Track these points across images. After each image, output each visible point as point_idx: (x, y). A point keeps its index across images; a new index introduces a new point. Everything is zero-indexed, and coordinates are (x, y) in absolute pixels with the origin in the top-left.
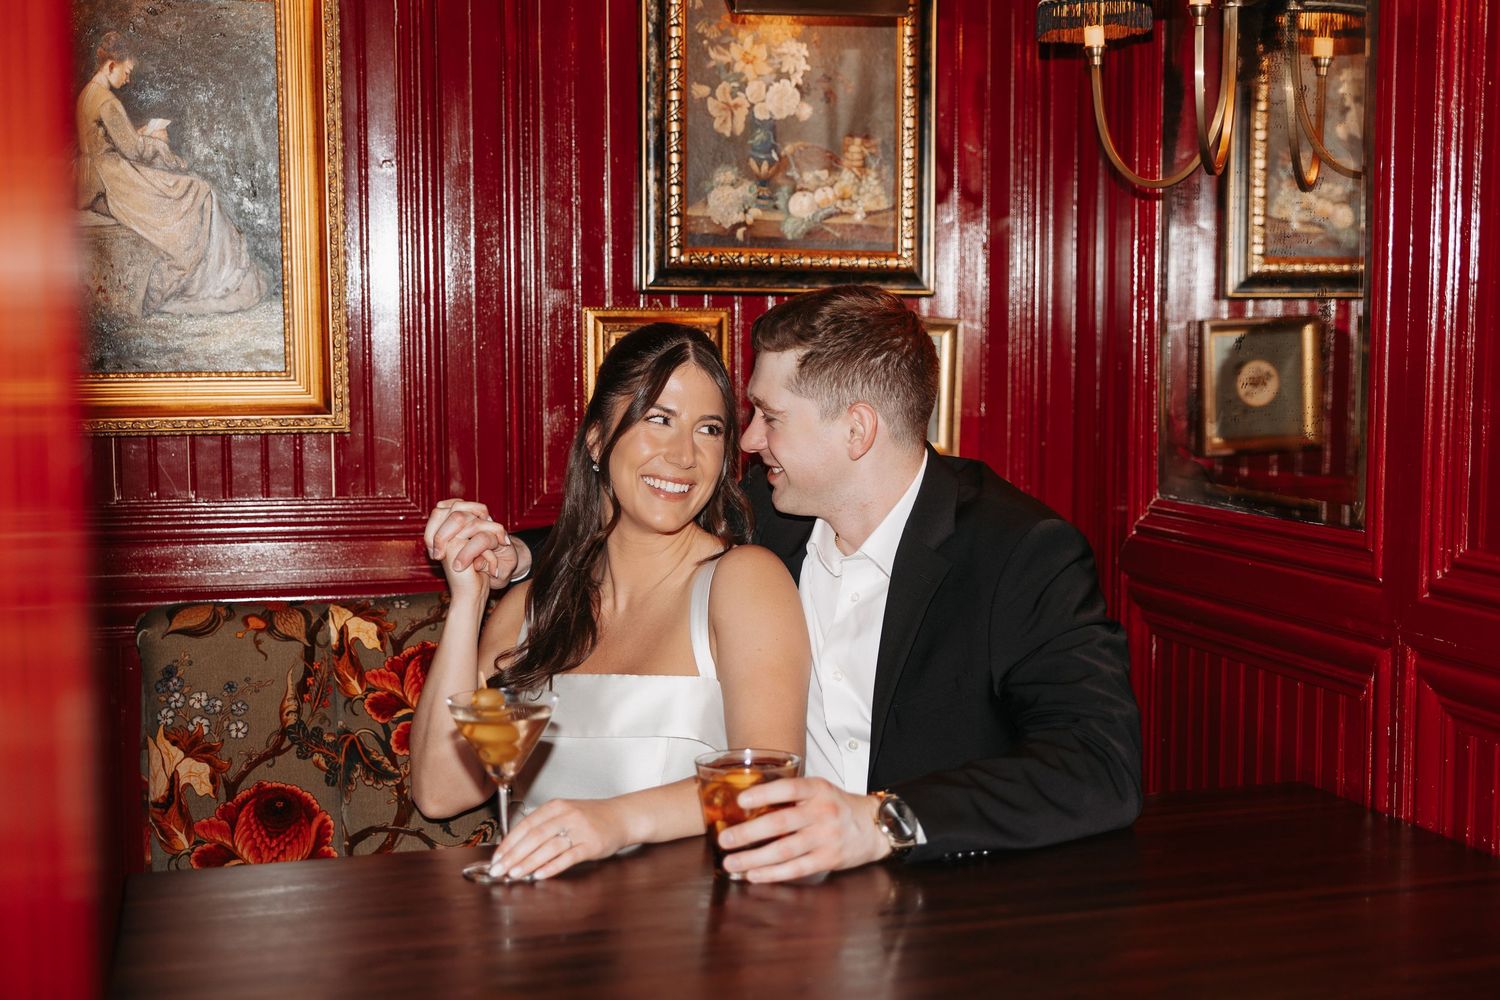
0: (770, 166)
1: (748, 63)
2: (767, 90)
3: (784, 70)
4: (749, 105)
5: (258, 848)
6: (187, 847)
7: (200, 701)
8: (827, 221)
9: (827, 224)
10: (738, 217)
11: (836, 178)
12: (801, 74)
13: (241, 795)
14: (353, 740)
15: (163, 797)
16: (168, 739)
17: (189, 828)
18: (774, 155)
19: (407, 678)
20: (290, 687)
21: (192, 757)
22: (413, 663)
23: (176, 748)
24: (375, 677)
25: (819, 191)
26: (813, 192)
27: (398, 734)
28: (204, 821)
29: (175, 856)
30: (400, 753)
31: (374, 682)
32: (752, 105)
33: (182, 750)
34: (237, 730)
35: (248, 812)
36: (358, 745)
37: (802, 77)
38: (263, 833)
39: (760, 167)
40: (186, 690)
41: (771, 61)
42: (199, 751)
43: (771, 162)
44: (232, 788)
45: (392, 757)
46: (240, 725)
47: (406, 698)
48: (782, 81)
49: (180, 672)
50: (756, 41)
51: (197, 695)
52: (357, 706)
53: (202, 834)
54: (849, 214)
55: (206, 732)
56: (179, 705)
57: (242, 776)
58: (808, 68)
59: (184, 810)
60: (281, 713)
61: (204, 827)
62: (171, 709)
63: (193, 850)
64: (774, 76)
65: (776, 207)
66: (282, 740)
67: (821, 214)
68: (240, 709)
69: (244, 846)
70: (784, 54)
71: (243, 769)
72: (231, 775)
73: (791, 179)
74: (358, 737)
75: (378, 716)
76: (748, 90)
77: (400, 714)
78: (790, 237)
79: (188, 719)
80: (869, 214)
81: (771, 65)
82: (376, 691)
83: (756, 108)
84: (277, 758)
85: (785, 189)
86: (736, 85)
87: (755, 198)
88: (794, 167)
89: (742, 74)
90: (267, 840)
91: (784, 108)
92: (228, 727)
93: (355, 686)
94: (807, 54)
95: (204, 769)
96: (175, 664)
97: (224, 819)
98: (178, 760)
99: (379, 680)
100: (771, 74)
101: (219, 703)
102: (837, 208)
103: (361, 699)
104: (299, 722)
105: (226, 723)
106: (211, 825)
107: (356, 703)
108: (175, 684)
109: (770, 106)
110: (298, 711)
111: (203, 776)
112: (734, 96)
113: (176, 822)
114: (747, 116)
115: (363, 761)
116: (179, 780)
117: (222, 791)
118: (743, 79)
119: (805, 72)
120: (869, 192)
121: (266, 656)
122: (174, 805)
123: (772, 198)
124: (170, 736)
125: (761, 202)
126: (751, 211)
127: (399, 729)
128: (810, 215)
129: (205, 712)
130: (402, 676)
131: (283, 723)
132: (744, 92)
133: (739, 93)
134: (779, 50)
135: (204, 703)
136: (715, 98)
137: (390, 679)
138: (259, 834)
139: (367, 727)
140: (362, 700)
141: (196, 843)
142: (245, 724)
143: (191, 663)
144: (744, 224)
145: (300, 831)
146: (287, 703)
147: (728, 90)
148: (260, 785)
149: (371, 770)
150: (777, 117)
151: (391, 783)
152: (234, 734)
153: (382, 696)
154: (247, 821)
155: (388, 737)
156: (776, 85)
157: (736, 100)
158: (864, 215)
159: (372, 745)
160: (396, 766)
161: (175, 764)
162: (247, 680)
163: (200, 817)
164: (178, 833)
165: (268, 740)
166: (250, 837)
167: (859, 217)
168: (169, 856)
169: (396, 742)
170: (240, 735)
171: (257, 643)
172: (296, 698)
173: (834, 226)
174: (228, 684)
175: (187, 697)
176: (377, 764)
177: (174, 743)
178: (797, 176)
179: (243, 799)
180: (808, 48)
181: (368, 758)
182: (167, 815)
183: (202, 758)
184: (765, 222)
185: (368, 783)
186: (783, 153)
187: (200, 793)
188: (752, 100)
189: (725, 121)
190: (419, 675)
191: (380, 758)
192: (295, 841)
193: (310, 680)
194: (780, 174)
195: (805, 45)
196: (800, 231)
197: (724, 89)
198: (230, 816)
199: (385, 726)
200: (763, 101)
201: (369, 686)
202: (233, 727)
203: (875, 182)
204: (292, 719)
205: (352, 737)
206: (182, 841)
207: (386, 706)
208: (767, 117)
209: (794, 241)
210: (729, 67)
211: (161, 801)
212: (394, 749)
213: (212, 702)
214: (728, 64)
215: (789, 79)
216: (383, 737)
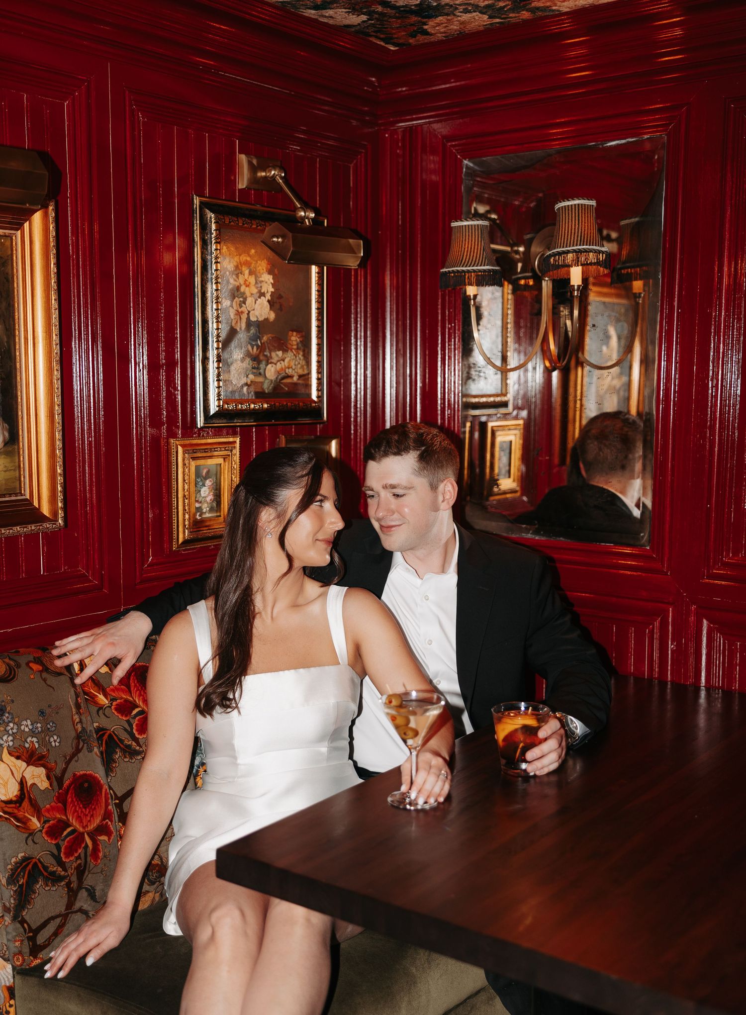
0: (257, 349)
1: (247, 286)
2: (255, 303)
3: (262, 291)
4: (247, 312)
5: (80, 817)
6: (39, 825)
7: (27, 726)
8: (282, 381)
9: (282, 383)
10: (244, 380)
11: (286, 356)
12: (270, 293)
13: (66, 783)
14: (110, 734)
15: (16, 796)
16: (12, 756)
17: (38, 812)
18: (259, 342)
19: (132, 689)
20: (72, 706)
21: (32, 765)
22: (132, 678)
23: (19, 761)
24: (113, 690)
25: (279, 363)
26: (276, 364)
27: (137, 725)
28: (48, 806)
29: (30, 834)
30: (141, 737)
31: (114, 694)
32: (249, 312)
33: (24, 761)
34: (54, 741)
35: (72, 793)
36: (114, 736)
37: (270, 296)
38: (81, 806)
39: (253, 349)
40: (16, 720)
41: (257, 285)
42: (35, 761)
43: (258, 347)
44: (60, 780)
45: (136, 740)
46: (55, 737)
47: (135, 701)
48: (262, 297)
49: (8, 709)
50: (251, 273)
51: (24, 723)
52: (107, 712)
53: (47, 815)
54: (291, 377)
55: (37, 746)
56: (15, 731)
57: (64, 771)
58: (273, 290)
59: (33, 802)
60: (74, 725)
61: (48, 810)
62: (9, 735)
63: (43, 827)
64: (258, 295)
65: (260, 374)
66: (79, 743)
67: (279, 377)
68: (52, 727)
69: (73, 818)
70: (263, 281)
71: (64, 766)
72: (58, 772)
73: (266, 356)
74: (113, 732)
75: (122, 715)
76: (247, 302)
77: (135, 712)
78: (267, 391)
79: (23, 740)
80: (300, 376)
81: (257, 288)
82: (117, 700)
83: (250, 314)
84: (79, 755)
85: (264, 363)
86: (241, 299)
87: (251, 369)
88: (267, 350)
89: (244, 293)
90: (84, 810)
91: (263, 314)
92: (49, 740)
93: (102, 699)
94: (272, 282)
95: (42, 771)
96: (3, 704)
97: (60, 802)
98: (23, 768)
99: (116, 693)
100: (257, 293)
101: (39, 725)
102: (286, 373)
103: (108, 707)
104: (83, 728)
105: (47, 738)
106: (53, 809)
107: (106, 710)
108: (8, 718)
109: (257, 313)
110: (81, 721)
111: (42, 776)
112: (241, 307)
113: (29, 811)
114: (247, 319)
115: (120, 747)
116: (26, 782)
117: (55, 784)
118: (245, 296)
119: (272, 292)
120: (299, 363)
121: (53, 688)
122: (26, 800)
123: (258, 368)
124: (14, 753)
125: (255, 371)
126: (250, 376)
127: (136, 722)
128: (275, 377)
129: (33, 733)
130: (128, 687)
131: (76, 730)
132: (245, 304)
133: (243, 305)
134: (260, 279)
135: (30, 727)
136: (233, 307)
137: (123, 691)
138: (80, 808)
139: (116, 724)
140: (110, 707)
141: (45, 822)
142: (58, 736)
143: (13, 701)
144: (246, 384)
145: (98, 800)
146: (74, 717)
147: (238, 303)
148: (75, 775)
149: (126, 751)
150: (261, 319)
151: (139, 757)
152: (53, 744)
153: (121, 702)
154: (72, 801)
155: (132, 729)
156: (259, 300)
157: (242, 309)
158: (298, 377)
159: (124, 736)
160: (141, 747)
161: (21, 773)
162: (50, 706)
163: (44, 804)
164: (32, 818)
165: (72, 744)
166: (75, 811)
167: (295, 379)
168: (27, 835)
169: (137, 730)
170: (57, 744)
171: (45, 680)
172: (77, 713)
173: (285, 384)
174: (40, 711)
175: (19, 725)
176: (129, 746)
177: (18, 758)
178: (269, 355)
179: (67, 787)
180: (273, 279)
181: (123, 744)
182: (21, 808)
183: (39, 764)
184: (256, 382)
185: (126, 760)
186: (262, 341)
187: (42, 788)
188: (249, 309)
189: (237, 322)
190: (138, 685)
191: (130, 743)
192: (97, 807)
193: (79, 699)
194: (262, 354)
195: (272, 276)
196: (271, 388)
197: (236, 302)
198: (62, 799)
199: (128, 721)
200: (254, 310)
201: (112, 697)
202: (52, 740)
203: (302, 358)
204: (79, 727)
205: (109, 732)
206: (35, 823)
207: (125, 708)
208: (256, 319)
209: (269, 393)
210: (238, 288)
211: (14, 799)
212: (137, 736)
213: (35, 725)
214: (238, 286)
215: (265, 297)
216: (128, 729)
